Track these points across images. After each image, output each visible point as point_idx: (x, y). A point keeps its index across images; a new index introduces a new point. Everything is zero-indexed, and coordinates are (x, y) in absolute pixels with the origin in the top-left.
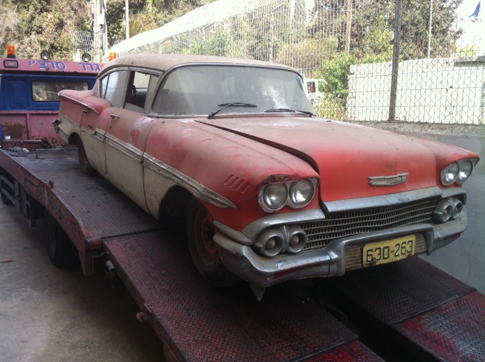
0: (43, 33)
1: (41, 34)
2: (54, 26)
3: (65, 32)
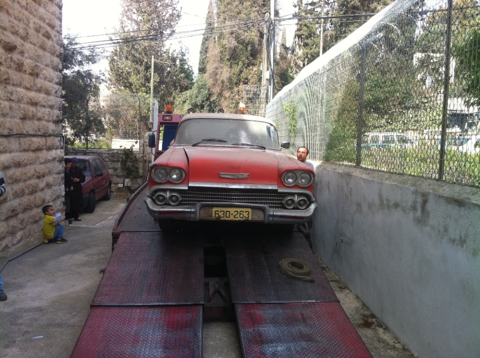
0: (248, 83)
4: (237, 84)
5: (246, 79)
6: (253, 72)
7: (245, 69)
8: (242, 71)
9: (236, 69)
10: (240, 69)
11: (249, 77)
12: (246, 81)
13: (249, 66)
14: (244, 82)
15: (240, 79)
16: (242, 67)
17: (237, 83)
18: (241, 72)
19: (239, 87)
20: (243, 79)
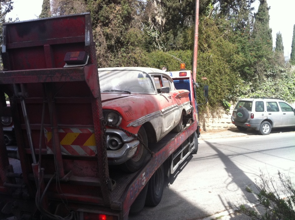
0: (110, 26)
1: (108, 26)
2: (122, 18)
3: (131, 27)
4: (93, 25)
5: (107, 18)
6: (115, 12)
7: (105, 5)
8: (102, 7)
9: (93, 5)
10: (99, 4)
11: (111, 17)
12: (107, 21)
13: (111, 3)
14: (103, 22)
15: (98, 18)
16: (102, 2)
18: (100, 7)
19: (96, 29)
20: (102, 18)
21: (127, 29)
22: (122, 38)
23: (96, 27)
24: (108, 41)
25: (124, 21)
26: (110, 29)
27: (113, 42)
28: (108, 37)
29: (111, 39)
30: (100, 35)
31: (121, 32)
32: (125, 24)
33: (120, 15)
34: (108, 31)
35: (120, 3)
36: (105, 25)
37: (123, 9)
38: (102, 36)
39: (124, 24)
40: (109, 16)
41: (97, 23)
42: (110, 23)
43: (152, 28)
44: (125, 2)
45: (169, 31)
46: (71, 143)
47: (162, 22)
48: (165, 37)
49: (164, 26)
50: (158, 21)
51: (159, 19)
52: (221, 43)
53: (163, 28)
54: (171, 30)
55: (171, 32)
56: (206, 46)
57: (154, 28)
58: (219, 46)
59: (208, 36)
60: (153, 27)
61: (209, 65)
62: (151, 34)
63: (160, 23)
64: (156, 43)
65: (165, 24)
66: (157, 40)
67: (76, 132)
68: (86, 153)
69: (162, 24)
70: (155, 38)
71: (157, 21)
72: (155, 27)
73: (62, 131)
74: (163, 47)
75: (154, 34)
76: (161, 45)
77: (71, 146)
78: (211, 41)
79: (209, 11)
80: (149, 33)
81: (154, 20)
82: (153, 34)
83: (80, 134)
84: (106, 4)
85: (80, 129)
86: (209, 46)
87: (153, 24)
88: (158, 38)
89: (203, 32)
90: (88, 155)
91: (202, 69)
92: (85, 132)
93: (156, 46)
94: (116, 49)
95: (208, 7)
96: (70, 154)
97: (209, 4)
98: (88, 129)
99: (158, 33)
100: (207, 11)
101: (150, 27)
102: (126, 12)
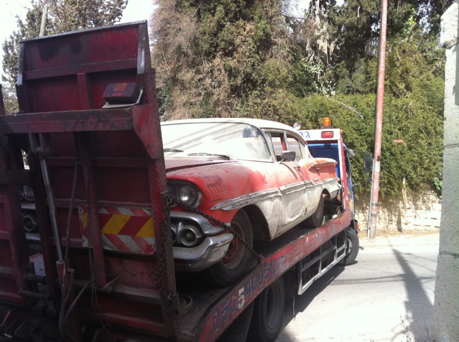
0: (235, 55)
1: (232, 56)
2: (255, 43)
3: (271, 57)
4: (210, 55)
5: (231, 43)
6: (245, 33)
7: (229, 23)
8: (223, 26)
9: (209, 23)
10: (218, 22)
11: (238, 41)
12: (230, 48)
13: (238, 19)
14: (224, 49)
15: (217, 44)
16: (223, 18)
17: (210, 53)
18: (221, 27)
19: (214, 61)
20: (223, 43)
21: (263, 60)
22: (253, 75)
23: (214, 57)
24: (232, 79)
25: (259, 48)
26: (235, 60)
27: (239, 81)
28: (231, 73)
29: (235, 77)
30: (219, 70)
31: (253, 65)
32: (260, 53)
33: (252, 37)
34: (232, 63)
35: (252, 19)
36: (228, 54)
37: (257, 28)
38: (223, 71)
39: (258, 53)
40: (233, 40)
41: (215, 51)
42: (235, 50)
43: (311, 58)
44: (260, 18)
45: (339, 62)
46: (118, 231)
47: (328, 49)
48: (332, 73)
49: (332, 56)
50: (322, 48)
51: (323, 45)
52: (429, 83)
53: (331, 59)
54: (343, 62)
55: (343, 64)
56: (403, 87)
57: (314, 60)
58: (425, 87)
59: (407, 71)
60: (314, 57)
61: (407, 118)
62: (309, 69)
63: (326, 52)
64: (317, 82)
65: (333, 53)
66: (318, 78)
67: (125, 213)
68: (140, 249)
69: (328, 52)
70: (316, 75)
71: (320, 49)
72: (316, 57)
73: (104, 211)
74: (329, 90)
75: (315, 69)
76: (326, 87)
77: (118, 236)
78: (411, 79)
79: (408, 30)
80: (307, 68)
81: (315, 47)
82: (313, 69)
83: (132, 217)
84: (230, 21)
85: (132, 210)
86: (408, 88)
87: (314, 53)
88: (322, 74)
89: (398, 64)
90: (143, 253)
91: (395, 125)
92: (139, 214)
93: (317, 88)
94: (245, 92)
95: (407, 23)
96: (116, 249)
97: (410, 17)
98: (144, 210)
99: (321, 67)
100: (406, 29)
101: (308, 58)
102: (262, 33)
